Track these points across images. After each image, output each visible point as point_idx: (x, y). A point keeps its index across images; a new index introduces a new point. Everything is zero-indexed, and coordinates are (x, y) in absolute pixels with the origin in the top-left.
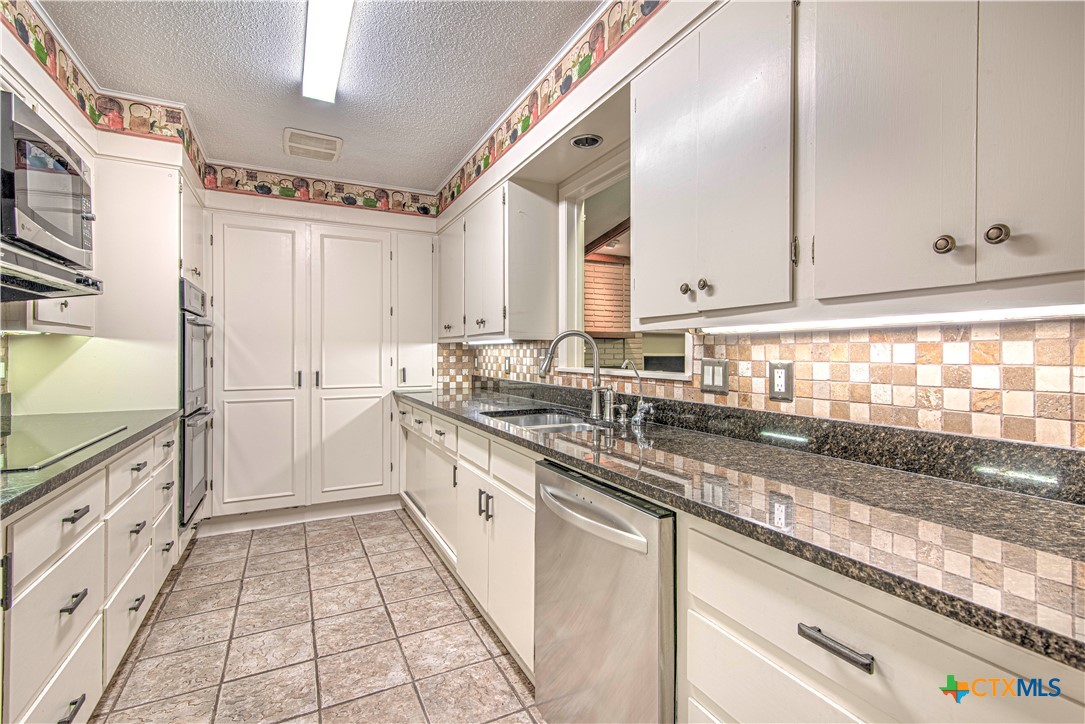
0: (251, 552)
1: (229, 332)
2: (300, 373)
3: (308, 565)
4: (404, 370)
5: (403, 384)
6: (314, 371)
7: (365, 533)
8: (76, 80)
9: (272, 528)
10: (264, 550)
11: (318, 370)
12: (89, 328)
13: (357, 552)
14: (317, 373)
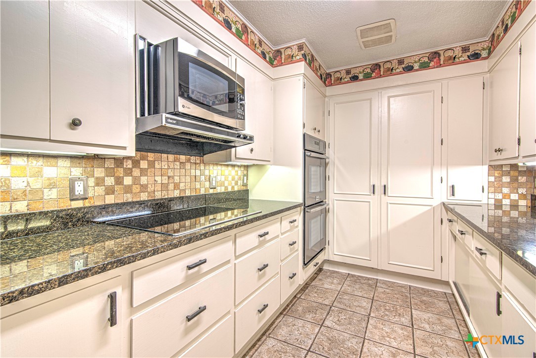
0: (343, 288)
1: (337, 162)
2: (374, 186)
3: (370, 315)
4: (453, 187)
5: (452, 198)
6: (383, 184)
7: (416, 304)
8: (260, 45)
9: (359, 276)
10: (349, 290)
11: (385, 184)
12: (269, 161)
13: (405, 320)
14: (385, 186)
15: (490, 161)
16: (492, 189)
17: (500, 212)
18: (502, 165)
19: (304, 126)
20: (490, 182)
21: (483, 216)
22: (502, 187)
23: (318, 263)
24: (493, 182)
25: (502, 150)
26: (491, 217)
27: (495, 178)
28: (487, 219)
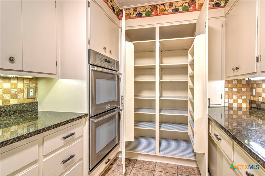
15: (226, 77)
16: (227, 97)
17: (232, 111)
18: (233, 80)
19: (89, 42)
20: (226, 91)
21: (222, 114)
22: (233, 95)
23: (110, 159)
24: (228, 92)
25: (238, 68)
26: (226, 115)
27: (229, 89)
28: (224, 116)
